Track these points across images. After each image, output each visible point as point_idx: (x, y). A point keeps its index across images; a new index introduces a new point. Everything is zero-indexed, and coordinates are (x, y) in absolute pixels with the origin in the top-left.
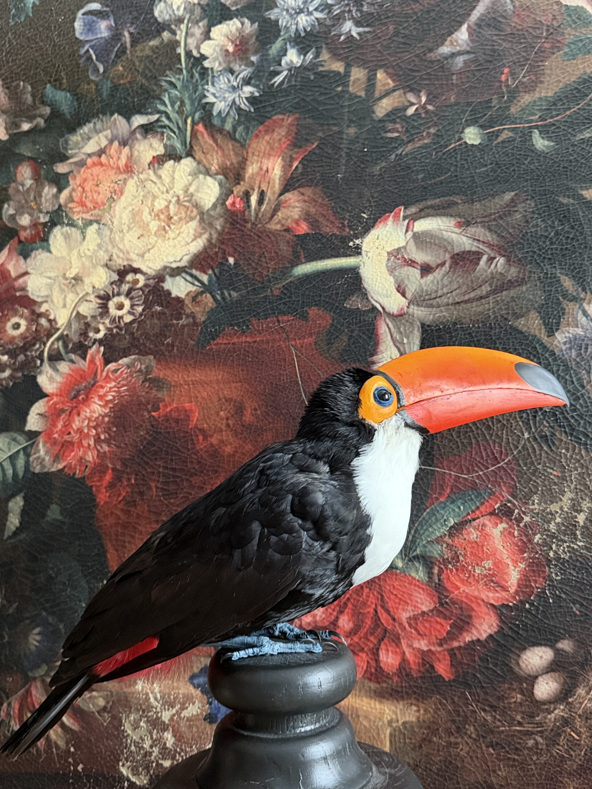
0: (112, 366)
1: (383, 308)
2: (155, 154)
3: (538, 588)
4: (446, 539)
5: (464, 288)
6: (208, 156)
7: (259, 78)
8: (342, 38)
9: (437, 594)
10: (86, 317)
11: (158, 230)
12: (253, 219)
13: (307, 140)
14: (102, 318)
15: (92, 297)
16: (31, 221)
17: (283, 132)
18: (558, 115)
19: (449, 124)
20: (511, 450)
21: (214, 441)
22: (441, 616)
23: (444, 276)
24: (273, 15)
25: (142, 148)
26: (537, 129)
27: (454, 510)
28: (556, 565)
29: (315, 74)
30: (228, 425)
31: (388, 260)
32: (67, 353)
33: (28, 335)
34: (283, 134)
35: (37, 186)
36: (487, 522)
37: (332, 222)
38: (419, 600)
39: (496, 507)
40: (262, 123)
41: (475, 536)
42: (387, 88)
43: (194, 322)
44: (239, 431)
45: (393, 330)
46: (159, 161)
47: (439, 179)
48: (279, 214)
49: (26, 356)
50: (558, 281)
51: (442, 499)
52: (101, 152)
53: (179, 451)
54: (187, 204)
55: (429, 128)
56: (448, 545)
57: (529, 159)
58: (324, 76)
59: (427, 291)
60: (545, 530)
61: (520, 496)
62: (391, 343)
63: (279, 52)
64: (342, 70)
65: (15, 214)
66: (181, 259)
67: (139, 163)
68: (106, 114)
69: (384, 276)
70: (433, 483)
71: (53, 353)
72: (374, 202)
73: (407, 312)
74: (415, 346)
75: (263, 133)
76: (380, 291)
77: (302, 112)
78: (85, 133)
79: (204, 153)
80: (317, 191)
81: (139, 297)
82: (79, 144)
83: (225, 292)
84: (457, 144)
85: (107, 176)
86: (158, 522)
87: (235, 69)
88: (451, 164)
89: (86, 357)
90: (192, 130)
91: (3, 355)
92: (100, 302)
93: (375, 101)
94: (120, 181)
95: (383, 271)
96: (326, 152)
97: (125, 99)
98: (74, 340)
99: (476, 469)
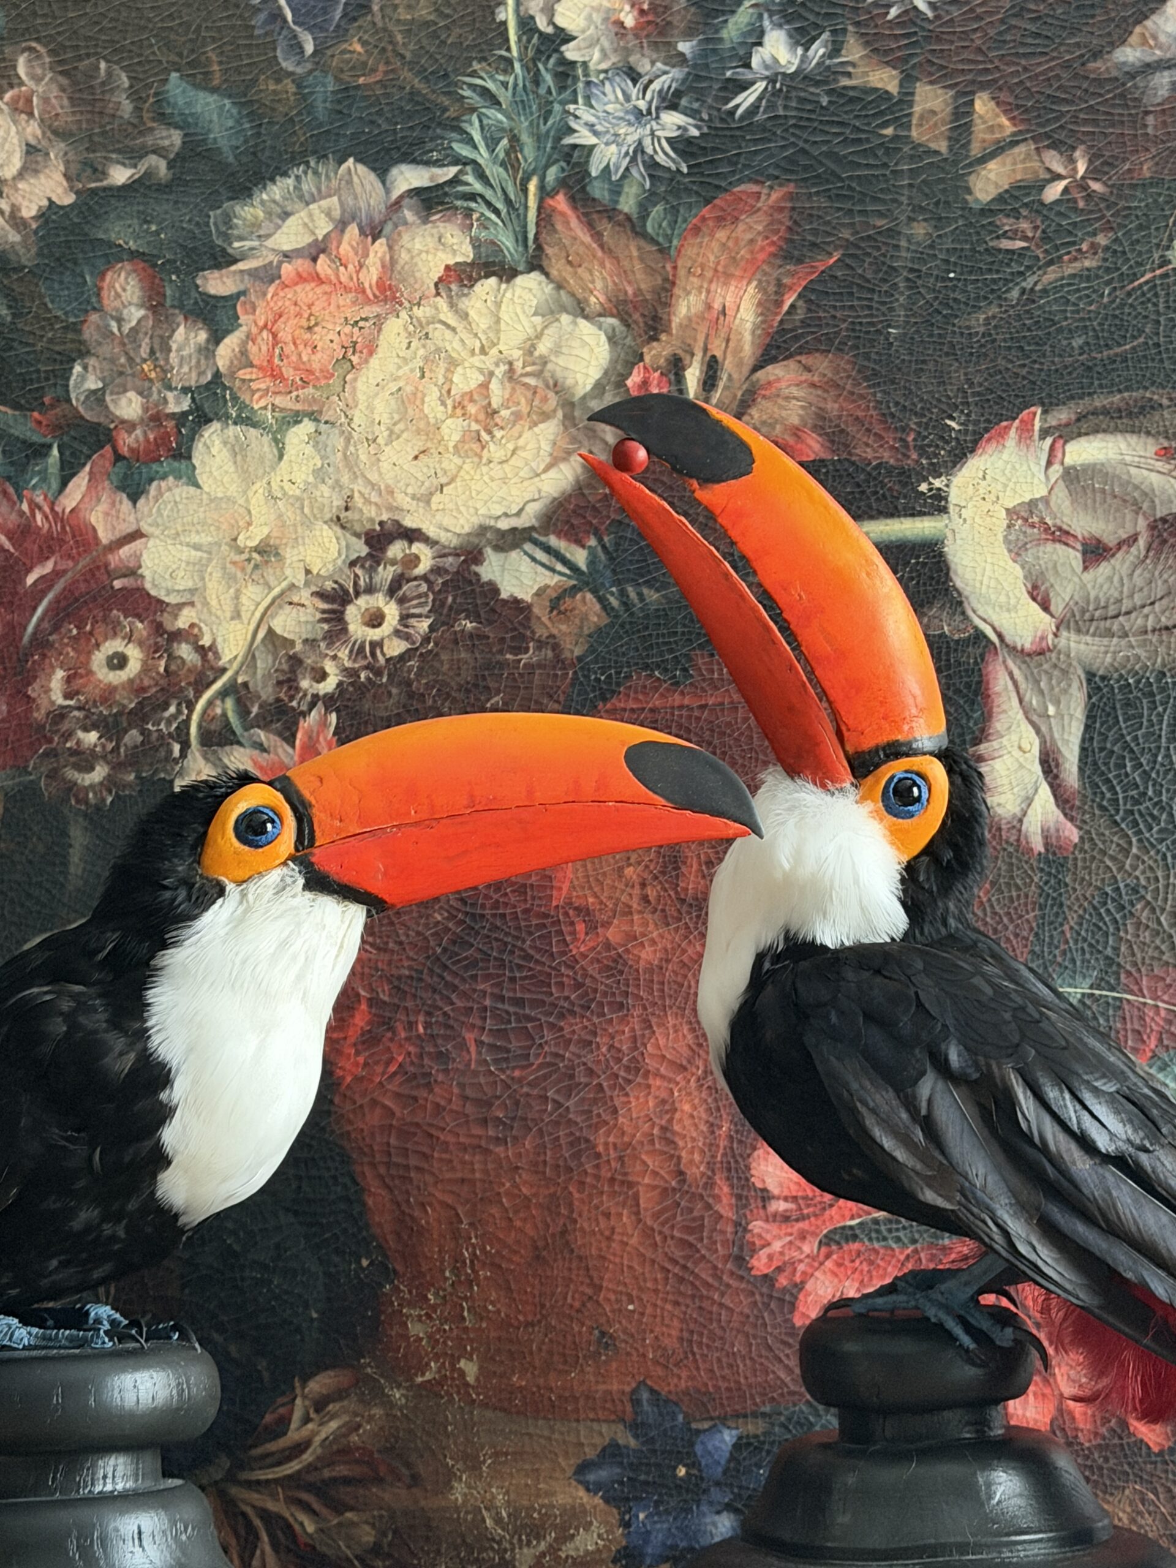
1: (1000, 636)
2: (451, 262)
6: (580, 270)
7: (700, 94)
8: (893, 12)
10: (292, 643)
11: (463, 441)
13: (814, 245)
14: (330, 645)
15: (304, 596)
16: (146, 409)
17: (758, 224)
19: (1140, 227)
21: (613, 934)
23: (1135, 567)
25: (418, 245)
29: (830, 92)
30: (645, 899)
31: (1010, 526)
33: (147, 682)
34: (760, 228)
35: (157, 322)
37: (879, 437)
40: (708, 202)
42: (998, 136)
43: (557, 658)
44: (672, 911)
45: (1023, 686)
46: (461, 277)
47: (1118, 350)
48: (755, 410)
49: (144, 732)
52: (317, 250)
53: (528, 957)
54: (532, 381)
55: (1095, 234)
58: (852, 100)
59: (1097, 598)
62: (1020, 715)
63: (744, 35)
64: (893, 88)
65: (103, 389)
66: (521, 510)
67: (412, 280)
68: (325, 156)
69: (1002, 563)
70: (1119, 1025)
71: (213, 727)
72: (974, 394)
73: (1055, 647)
74: (1074, 723)
75: (711, 223)
76: (993, 597)
77: (805, 180)
78: (274, 201)
79: (570, 263)
80: (842, 364)
81: (419, 596)
82: (260, 226)
83: (630, 589)
84: (1158, 272)
85: (332, 308)
86: (484, 1122)
87: (640, 70)
88: (1146, 317)
89: (294, 736)
90: (540, 209)
91: (86, 730)
92: (326, 606)
93: (970, 165)
94: (366, 319)
95: (997, 551)
96: (861, 276)
97: (372, 122)
98: (264, 697)
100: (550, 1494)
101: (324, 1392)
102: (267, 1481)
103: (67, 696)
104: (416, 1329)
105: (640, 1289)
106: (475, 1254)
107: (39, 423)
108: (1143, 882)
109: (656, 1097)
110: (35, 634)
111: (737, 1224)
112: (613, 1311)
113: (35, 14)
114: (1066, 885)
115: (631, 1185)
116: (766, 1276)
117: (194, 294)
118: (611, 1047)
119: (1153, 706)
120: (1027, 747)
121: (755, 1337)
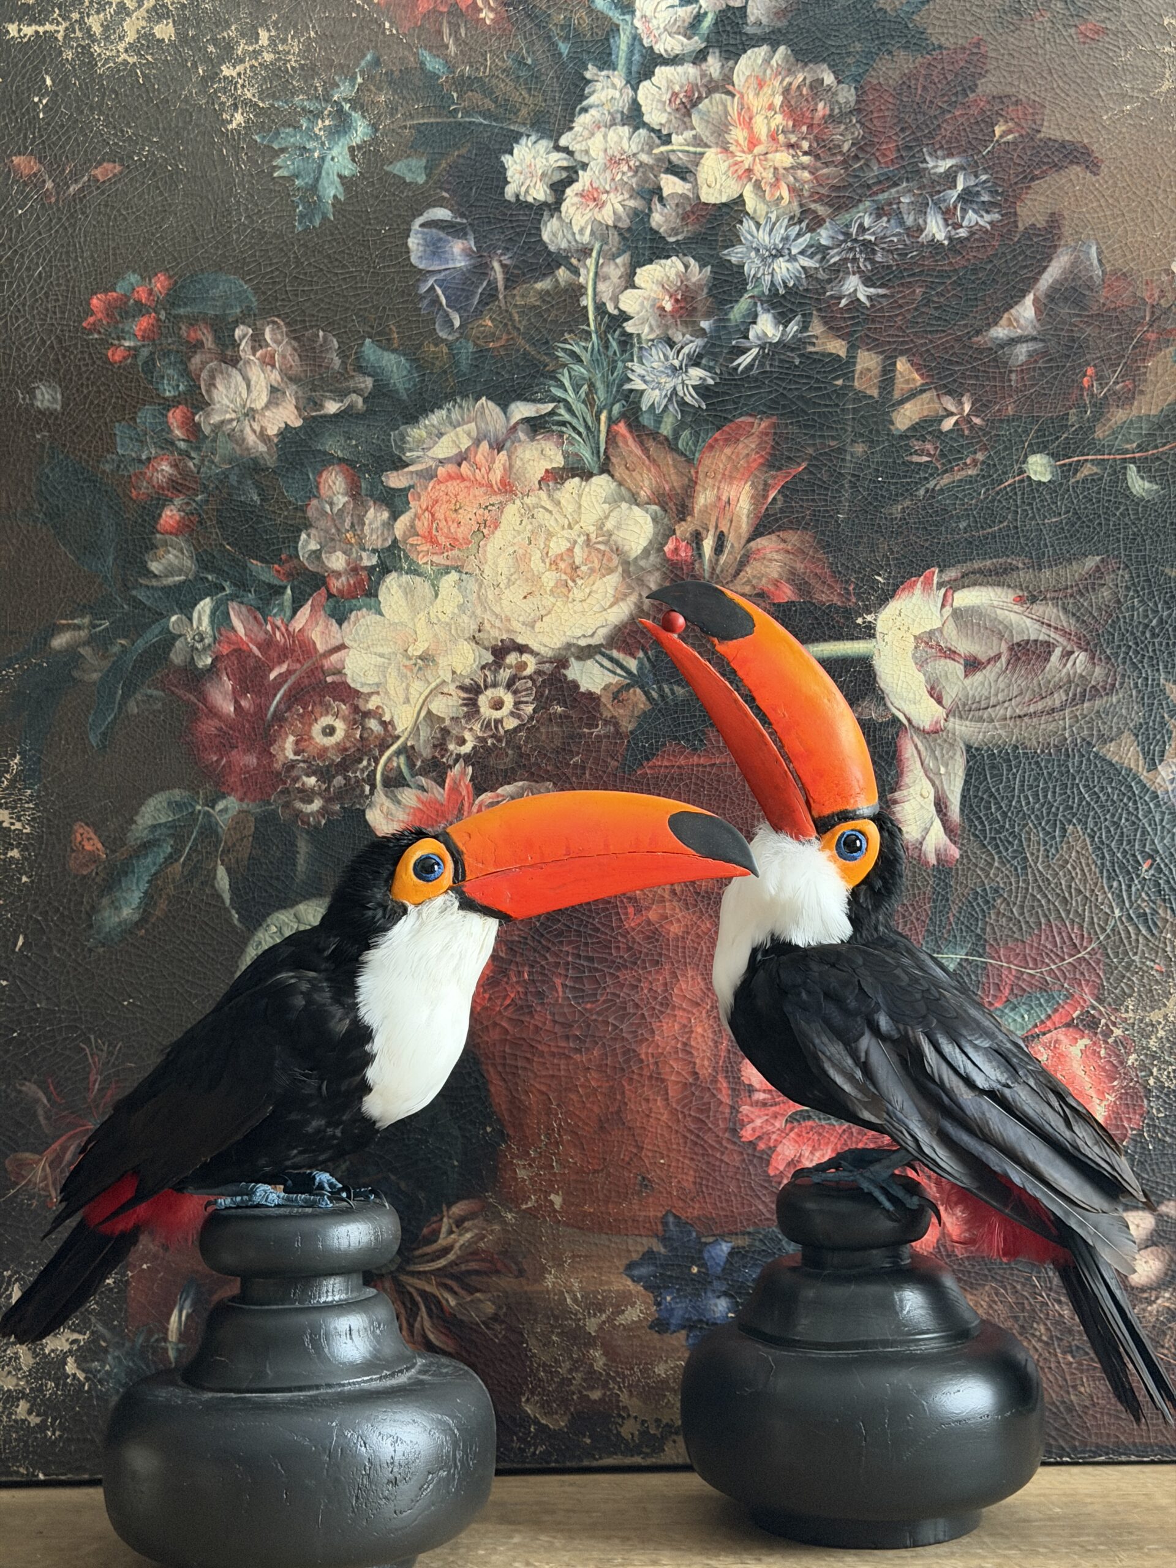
0: (486, 797)
1: (909, 720)
2: (549, 467)
3: (1133, 1129)
5: (1028, 696)
6: (634, 473)
7: (714, 356)
8: (844, 302)
10: (443, 720)
11: (556, 586)
12: (707, 575)
13: (789, 458)
14: (468, 721)
15: (451, 688)
16: (348, 564)
17: (752, 443)
18: (1164, 445)
19: (1006, 448)
20: (1096, 933)
21: (652, 915)
23: (999, 676)
24: (735, 255)
25: (528, 455)
26: (1134, 463)
27: (1015, 1020)
28: (1158, 1097)
29: (801, 356)
30: (674, 892)
31: (916, 647)
32: (413, 776)
33: (348, 745)
34: (753, 446)
35: (356, 506)
36: (1062, 1037)
37: (830, 587)
39: (1075, 1016)
40: (719, 429)
41: (1045, 1056)
42: (912, 386)
43: (617, 731)
44: (690, 900)
45: (924, 753)
46: (556, 477)
47: (990, 530)
48: (748, 569)
49: (346, 778)
50: (1163, 691)
51: (997, 1005)
52: (461, 459)
53: (597, 930)
54: (602, 547)
55: (975, 453)
57: (1122, 508)
58: (815, 361)
60: (1144, 1048)
61: (1109, 999)
62: (922, 773)
63: (744, 316)
64: (843, 353)
65: (320, 550)
66: (594, 633)
67: (523, 479)
68: (467, 396)
69: (911, 672)
70: (984, 980)
71: (391, 775)
72: (894, 559)
73: (945, 728)
74: (958, 779)
75: (721, 443)
76: (905, 694)
77: (782, 415)
78: (434, 426)
79: (627, 468)
80: (807, 538)
81: (527, 690)
82: (424, 442)
83: (665, 686)
84: (1017, 479)
85: (471, 496)
86: (567, 1037)
87: (675, 339)
88: (1008, 508)
89: (444, 782)
90: (608, 432)
91: (308, 776)
92: (466, 695)
93: (893, 405)
94: (493, 505)
95: (908, 663)
96: (820, 479)
97: (498, 373)
98: (425, 755)
99: (1047, 960)
100: (610, 1283)
101: (462, 1213)
102: (425, 1272)
103: (296, 753)
104: (521, 1174)
105: (669, 1150)
106: (560, 1125)
107: (278, 572)
108: (1002, 885)
109: (680, 1023)
110: (275, 711)
111: (732, 1107)
112: (650, 1163)
113: (277, 299)
114: (951, 886)
115: (663, 1081)
116: (751, 1142)
117: (380, 487)
118: (650, 990)
119: (1010, 769)
120: (925, 794)
121: (743, 1182)
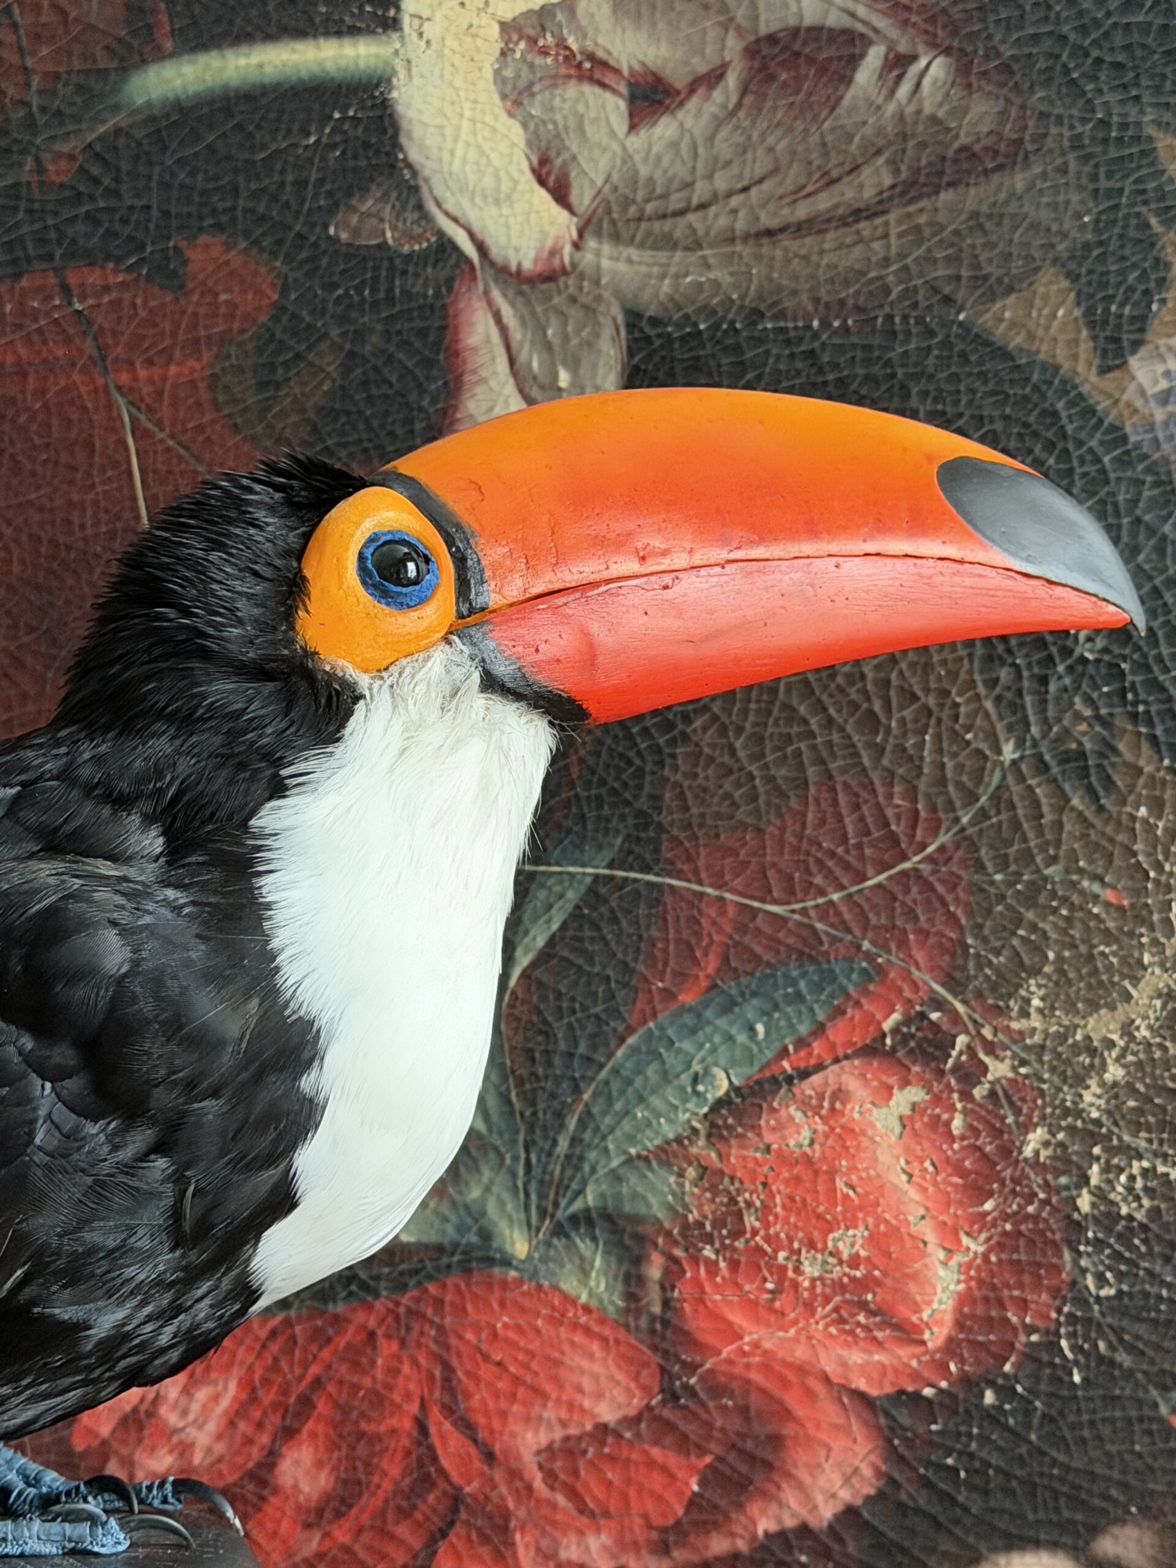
1: (481, 247)
3: (1030, 1330)
4: (699, 1147)
5: (794, 175)
9: (656, 1359)
20: (951, 806)
22: (668, 1440)
23: (718, 123)
27: (730, 1038)
28: (1099, 1244)
31: (504, 53)
36: (852, 1084)
38: (586, 1383)
39: (887, 1025)
41: (806, 1134)
45: (516, 335)
50: (1148, 153)
51: (686, 998)
56: (704, 1170)
59: (650, 180)
60: (1067, 1112)
61: (979, 983)
62: (509, 385)
69: (488, 119)
70: (655, 933)
73: (574, 265)
76: (471, 178)
95: (482, 97)
99: (818, 880)
